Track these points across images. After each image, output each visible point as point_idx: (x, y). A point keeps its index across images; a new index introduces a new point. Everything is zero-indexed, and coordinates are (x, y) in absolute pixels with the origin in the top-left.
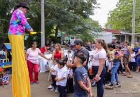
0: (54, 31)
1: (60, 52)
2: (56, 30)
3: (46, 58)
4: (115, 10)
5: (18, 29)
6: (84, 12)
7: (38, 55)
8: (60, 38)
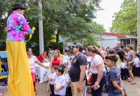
0: (55, 36)
1: (58, 59)
2: (57, 36)
3: (44, 67)
4: (120, 12)
5: (21, 35)
6: (86, 15)
7: (34, 63)
8: (61, 43)
